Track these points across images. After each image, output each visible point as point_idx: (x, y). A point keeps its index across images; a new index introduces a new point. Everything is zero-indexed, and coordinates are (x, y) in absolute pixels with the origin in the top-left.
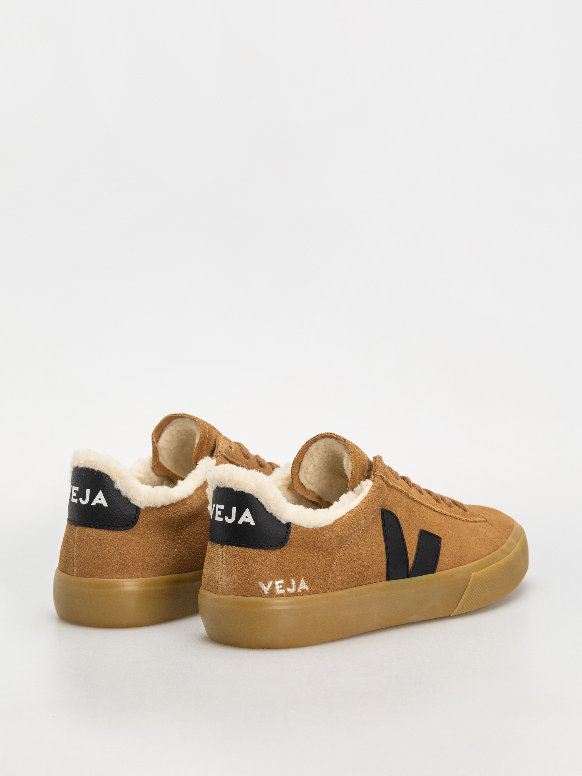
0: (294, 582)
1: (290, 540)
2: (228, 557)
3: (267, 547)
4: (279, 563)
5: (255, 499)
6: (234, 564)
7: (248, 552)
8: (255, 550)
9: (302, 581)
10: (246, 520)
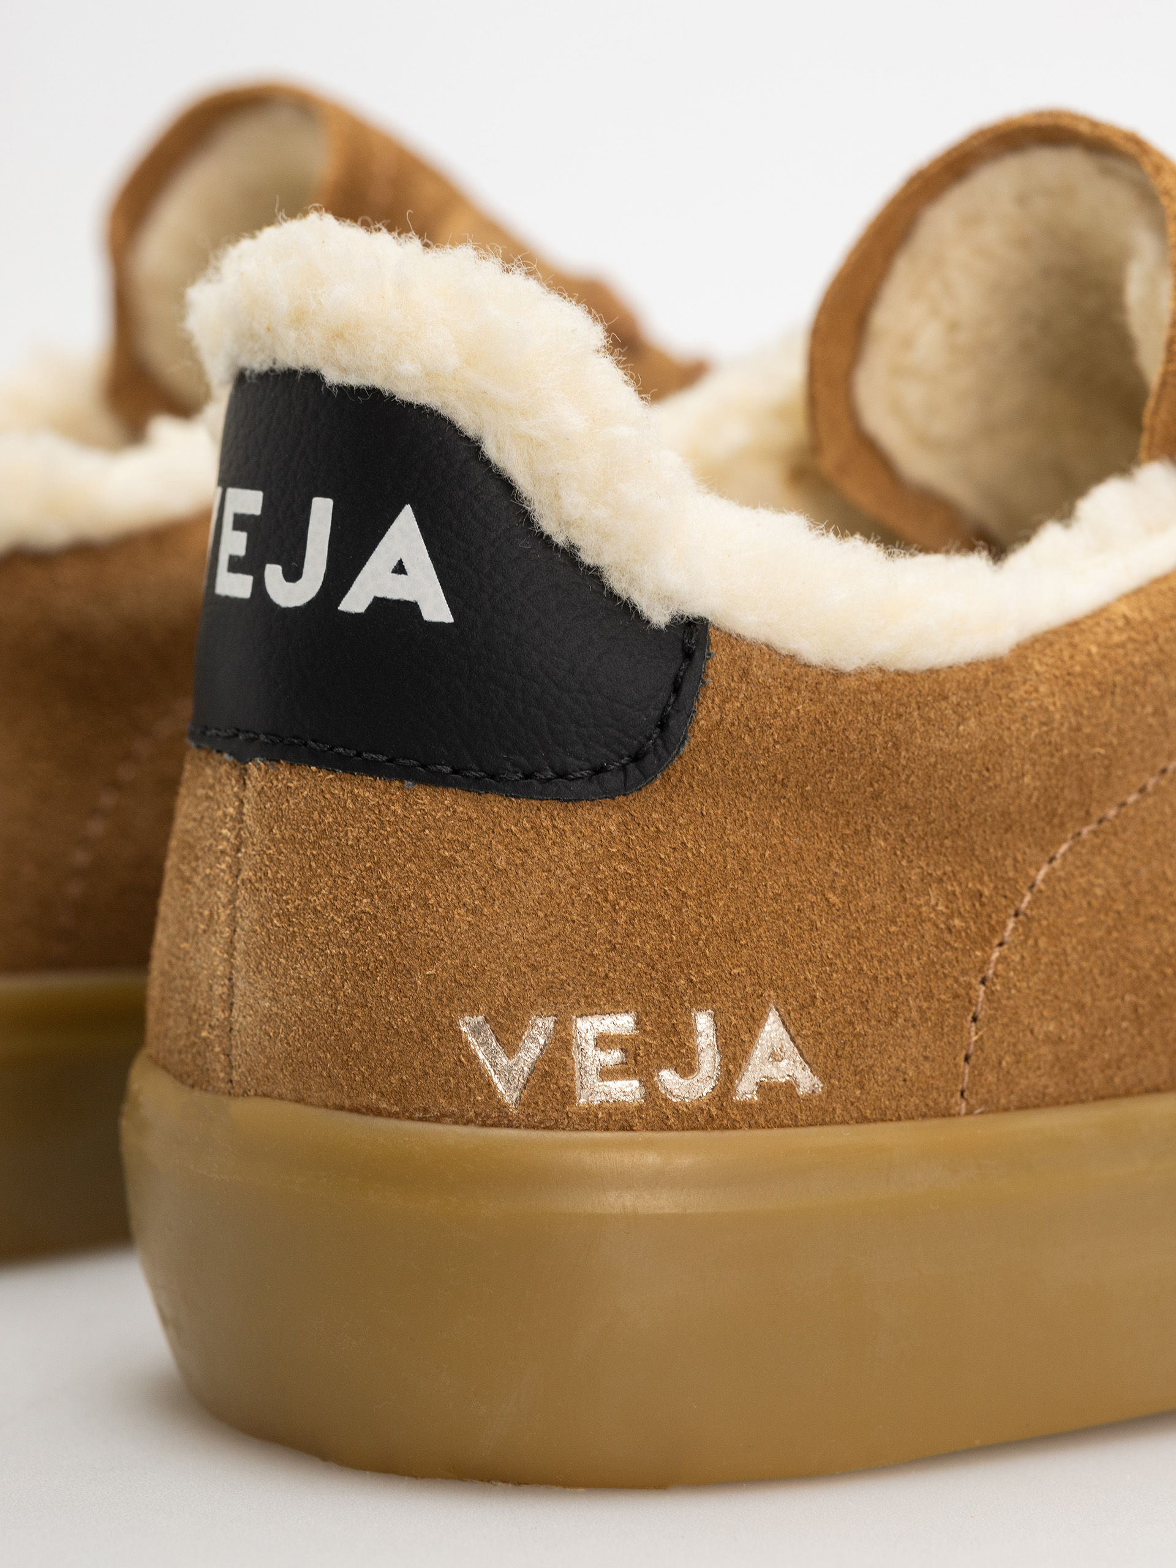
0: (711, 1032)
1: (696, 737)
2: (272, 840)
3: (528, 776)
4: (611, 896)
5: (465, 444)
6: (306, 889)
7: (397, 807)
8: (448, 797)
9: (772, 1030)
10: (397, 589)
